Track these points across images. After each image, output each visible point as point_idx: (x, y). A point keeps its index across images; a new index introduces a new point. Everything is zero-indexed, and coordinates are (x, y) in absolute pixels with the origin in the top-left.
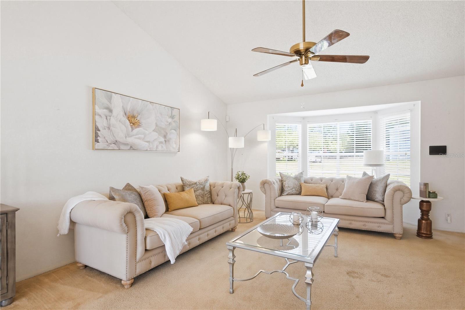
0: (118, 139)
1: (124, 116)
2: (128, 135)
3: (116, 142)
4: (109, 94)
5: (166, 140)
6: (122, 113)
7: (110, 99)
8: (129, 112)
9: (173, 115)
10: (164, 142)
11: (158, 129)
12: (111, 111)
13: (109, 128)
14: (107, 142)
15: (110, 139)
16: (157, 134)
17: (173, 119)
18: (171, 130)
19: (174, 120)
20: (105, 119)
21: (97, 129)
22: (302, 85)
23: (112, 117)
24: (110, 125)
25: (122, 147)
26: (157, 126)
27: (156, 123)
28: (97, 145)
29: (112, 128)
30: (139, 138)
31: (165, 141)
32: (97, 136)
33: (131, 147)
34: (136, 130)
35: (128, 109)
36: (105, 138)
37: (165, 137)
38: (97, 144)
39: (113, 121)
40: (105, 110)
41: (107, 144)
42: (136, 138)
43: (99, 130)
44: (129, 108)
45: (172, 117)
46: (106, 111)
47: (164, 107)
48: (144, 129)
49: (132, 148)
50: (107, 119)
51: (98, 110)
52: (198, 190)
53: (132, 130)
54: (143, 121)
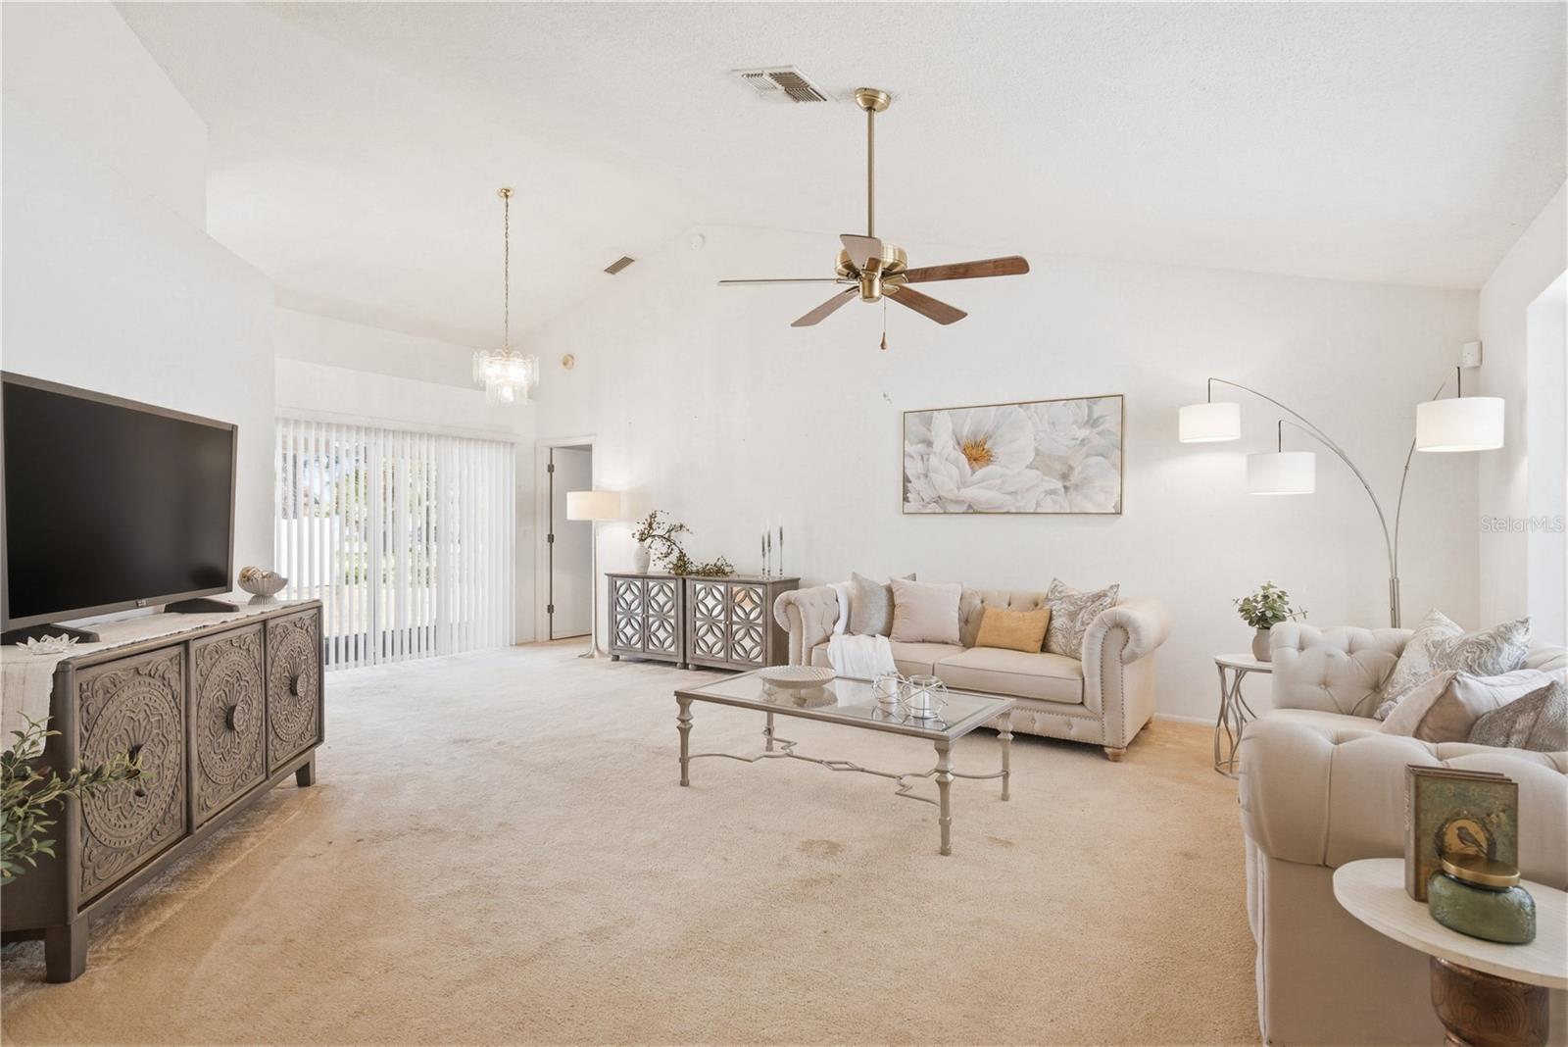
0: (942, 494)
1: (954, 448)
2: (963, 483)
3: (939, 500)
4: (926, 415)
5: (1067, 484)
6: (952, 443)
7: (928, 423)
8: (967, 437)
9: (1095, 416)
10: (1063, 490)
11: (1042, 462)
12: (929, 444)
13: (927, 476)
14: (923, 500)
15: (928, 495)
16: (1038, 472)
17: (1098, 426)
18: (1087, 457)
19: (1100, 429)
20: (920, 463)
21: (906, 480)
22: (883, 346)
23: (931, 456)
24: (928, 470)
25: (951, 508)
26: (1037, 453)
27: (1036, 449)
28: (909, 507)
29: (932, 475)
30: (989, 488)
31: (1065, 488)
32: (905, 491)
33: (970, 507)
34: (981, 472)
35: (965, 433)
36: (919, 494)
37: (1065, 477)
38: (907, 504)
39: (934, 461)
40: (920, 445)
41: (922, 503)
42: (982, 488)
43: (910, 482)
44: (966, 430)
45: (1092, 422)
46: (921, 447)
47: (1065, 405)
48: (1002, 467)
49: (972, 510)
50: (922, 459)
51: (910, 449)
52: (1060, 616)
53: (973, 472)
54: (999, 450)
